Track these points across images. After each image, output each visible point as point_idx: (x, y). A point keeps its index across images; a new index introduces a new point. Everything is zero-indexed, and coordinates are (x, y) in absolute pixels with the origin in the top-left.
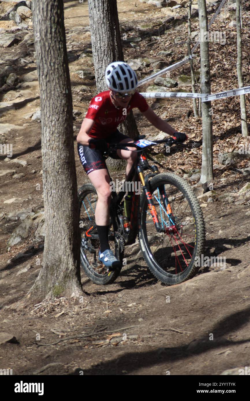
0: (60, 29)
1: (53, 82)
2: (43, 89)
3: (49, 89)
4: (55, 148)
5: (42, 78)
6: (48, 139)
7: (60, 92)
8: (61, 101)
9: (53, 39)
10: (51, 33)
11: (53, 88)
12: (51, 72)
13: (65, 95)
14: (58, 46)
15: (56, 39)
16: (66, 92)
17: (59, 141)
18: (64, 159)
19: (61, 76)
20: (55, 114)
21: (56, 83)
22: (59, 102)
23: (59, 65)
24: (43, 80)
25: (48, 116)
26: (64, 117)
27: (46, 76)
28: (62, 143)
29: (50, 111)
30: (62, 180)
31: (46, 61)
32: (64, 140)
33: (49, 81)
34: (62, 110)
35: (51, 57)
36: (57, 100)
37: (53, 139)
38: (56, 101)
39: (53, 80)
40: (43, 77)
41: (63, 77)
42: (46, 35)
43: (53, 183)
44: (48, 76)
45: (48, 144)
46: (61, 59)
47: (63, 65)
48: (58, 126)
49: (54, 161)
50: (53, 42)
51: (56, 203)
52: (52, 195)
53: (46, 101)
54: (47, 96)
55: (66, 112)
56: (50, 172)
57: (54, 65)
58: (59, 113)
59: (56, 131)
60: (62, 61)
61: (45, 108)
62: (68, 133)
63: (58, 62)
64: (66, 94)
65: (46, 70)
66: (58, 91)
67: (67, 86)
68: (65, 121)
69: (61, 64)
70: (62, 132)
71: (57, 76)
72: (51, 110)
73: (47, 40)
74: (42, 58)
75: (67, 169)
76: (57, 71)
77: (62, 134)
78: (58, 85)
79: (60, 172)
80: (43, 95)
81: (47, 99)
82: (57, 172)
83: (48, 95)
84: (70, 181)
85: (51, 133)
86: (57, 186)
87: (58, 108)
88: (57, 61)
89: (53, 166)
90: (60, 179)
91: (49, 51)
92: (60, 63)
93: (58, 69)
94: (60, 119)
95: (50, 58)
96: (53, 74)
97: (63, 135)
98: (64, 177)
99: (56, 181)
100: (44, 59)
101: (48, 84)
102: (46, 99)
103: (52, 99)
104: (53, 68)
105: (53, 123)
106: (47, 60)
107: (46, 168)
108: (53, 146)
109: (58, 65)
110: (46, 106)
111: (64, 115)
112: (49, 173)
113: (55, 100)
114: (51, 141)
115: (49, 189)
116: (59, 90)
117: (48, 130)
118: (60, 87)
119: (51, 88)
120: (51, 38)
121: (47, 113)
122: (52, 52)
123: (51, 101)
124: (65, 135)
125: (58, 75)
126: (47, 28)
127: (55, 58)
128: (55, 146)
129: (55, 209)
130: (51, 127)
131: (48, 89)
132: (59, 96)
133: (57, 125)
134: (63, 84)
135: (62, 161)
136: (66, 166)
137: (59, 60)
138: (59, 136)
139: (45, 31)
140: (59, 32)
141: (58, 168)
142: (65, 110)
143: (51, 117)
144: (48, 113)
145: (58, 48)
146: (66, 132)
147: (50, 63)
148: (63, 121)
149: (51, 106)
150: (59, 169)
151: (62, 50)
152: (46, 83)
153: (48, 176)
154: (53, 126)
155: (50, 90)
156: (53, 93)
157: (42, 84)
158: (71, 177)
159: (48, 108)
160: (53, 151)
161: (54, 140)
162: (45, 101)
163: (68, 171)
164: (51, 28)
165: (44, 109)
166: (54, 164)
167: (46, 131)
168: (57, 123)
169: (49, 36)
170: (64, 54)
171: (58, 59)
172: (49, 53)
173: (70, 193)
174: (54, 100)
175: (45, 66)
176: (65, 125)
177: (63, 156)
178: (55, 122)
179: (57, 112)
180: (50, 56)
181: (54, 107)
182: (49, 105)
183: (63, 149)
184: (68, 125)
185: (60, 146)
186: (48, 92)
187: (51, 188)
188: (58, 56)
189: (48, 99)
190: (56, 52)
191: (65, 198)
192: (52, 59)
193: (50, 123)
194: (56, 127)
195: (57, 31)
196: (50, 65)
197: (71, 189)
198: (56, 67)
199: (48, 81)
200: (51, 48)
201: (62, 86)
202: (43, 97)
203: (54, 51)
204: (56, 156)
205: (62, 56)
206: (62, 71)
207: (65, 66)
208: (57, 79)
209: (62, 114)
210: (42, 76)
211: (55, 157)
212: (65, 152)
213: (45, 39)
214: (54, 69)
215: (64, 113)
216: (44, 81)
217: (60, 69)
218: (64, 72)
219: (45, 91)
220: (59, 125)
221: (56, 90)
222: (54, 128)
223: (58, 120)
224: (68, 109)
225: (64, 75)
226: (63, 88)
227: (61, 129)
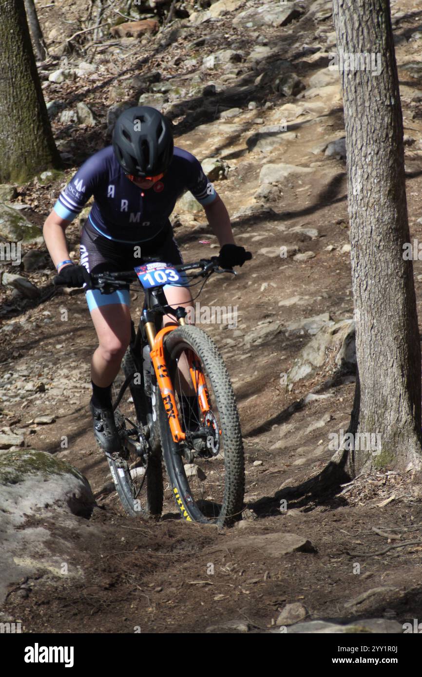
1: (367, 86)
2: (350, 99)
3: (360, 98)
4: (373, 204)
5: (348, 79)
6: (360, 187)
7: (380, 102)
8: (383, 119)
9: (367, 7)
11: (367, 97)
13: (389, 108)
14: (376, 21)
15: (372, 7)
16: (391, 102)
17: (379, 191)
18: (389, 223)
19: (382, 73)
20: (372, 142)
21: (372, 86)
22: (379, 121)
24: (349, 82)
25: (359, 147)
27: (355, 74)
28: (384, 195)
29: (362, 138)
30: (386, 262)
31: (354, 47)
32: (388, 189)
34: (384, 136)
35: (363, 39)
36: (375, 117)
37: (369, 187)
38: (373, 118)
39: (368, 82)
40: (350, 76)
41: (385, 76)
43: (369, 266)
44: (358, 74)
45: (361, 198)
46: (381, 42)
47: (385, 54)
48: (377, 165)
49: (372, 227)
50: (367, 12)
51: (376, 302)
52: (369, 288)
53: (355, 120)
54: (357, 110)
55: (392, 138)
56: (364, 247)
58: (378, 141)
59: (374, 174)
60: (384, 47)
61: (354, 132)
62: (395, 177)
63: (376, 48)
64: (390, 105)
66: (376, 101)
67: (393, 91)
68: (391, 155)
69: (382, 51)
70: (385, 174)
72: (365, 135)
73: (355, 9)
74: (347, 43)
75: (394, 241)
77: (385, 178)
78: (376, 91)
79: (381, 248)
80: (350, 110)
81: (357, 115)
82: (376, 246)
83: (359, 109)
84: (400, 262)
85: (366, 176)
86: (377, 272)
87: (377, 132)
88: (374, 47)
89: (369, 235)
90: (382, 259)
91: (361, 28)
92: (379, 51)
94: (381, 152)
95: (361, 42)
97: (387, 180)
98: (388, 256)
99: (376, 263)
100: (351, 44)
101: (359, 89)
102: (354, 115)
103: (367, 115)
105: (369, 158)
106: (357, 46)
107: (356, 239)
108: (369, 201)
110: (355, 129)
111: (387, 145)
112: (361, 249)
113: (372, 117)
114: (365, 192)
115: (363, 278)
116: (378, 99)
117: (359, 172)
118: (380, 93)
119: (363, 95)
120: (364, 6)
121: (357, 140)
122: (365, 31)
123: (364, 120)
124: (391, 181)
127: (370, 41)
128: (372, 200)
129: (374, 314)
130: (365, 167)
131: (358, 97)
132: (378, 110)
133: (375, 163)
134: (385, 89)
135: (385, 228)
136: (393, 237)
137: (378, 45)
138: (379, 182)
141: (379, 238)
142: (390, 135)
143: (364, 149)
144: (359, 142)
145: (376, 24)
146: (392, 173)
148: (386, 155)
149: (363, 129)
150: (380, 241)
151: (383, 26)
152: (355, 88)
153: (361, 255)
154: (369, 165)
155: (361, 100)
156: (367, 104)
157: (349, 89)
159: (359, 133)
160: (369, 209)
161: (371, 190)
162: (353, 120)
163: (397, 244)
165: (352, 134)
166: (371, 232)
167: (355, 174)
168: (375, 158)
170: (387, 34)
172: (360, 34)
173: (400, 284)
174: (369, 117)
176: (391, 162)
177: (386, 217)
178: (372, 158)
179: (374, 139)
180: (361, 38)
181: (369, 130)
182: (361, 126)
183: (386, 206)
184: (395, 161)
185: (382, 199)
186: (359, 104)
187: (366, 276)
188: (377, 37)
189: (360, 116)
190: (372, 30)
191: (392, 293)
192: (366, 44)
193: (363, 158)
194: (374, 166)
197: (402, 277)
199: (359, 84)
200: (363, 24)
201: (383, 92)
202: (350, 114)
203: (368, 29)
204: (375, 218)
205: (384, 38)
206: (383, 64)
207: (388, 54)
208: (374, 78)
209: (384, 142)
210: (348, 75)
211: (374, 221)
212: (390, 211)
213: (352, 8)
215: (388, 140)
216: (352, 83)
218: (387, 67)
219: (353, 102)
220: (379, 162)
221: (373, 99)
222: (370, 168)
223: (377, 153)
224: (395, 132)
225: (387, 73)
226: (386, 97)
227: (383, 169)
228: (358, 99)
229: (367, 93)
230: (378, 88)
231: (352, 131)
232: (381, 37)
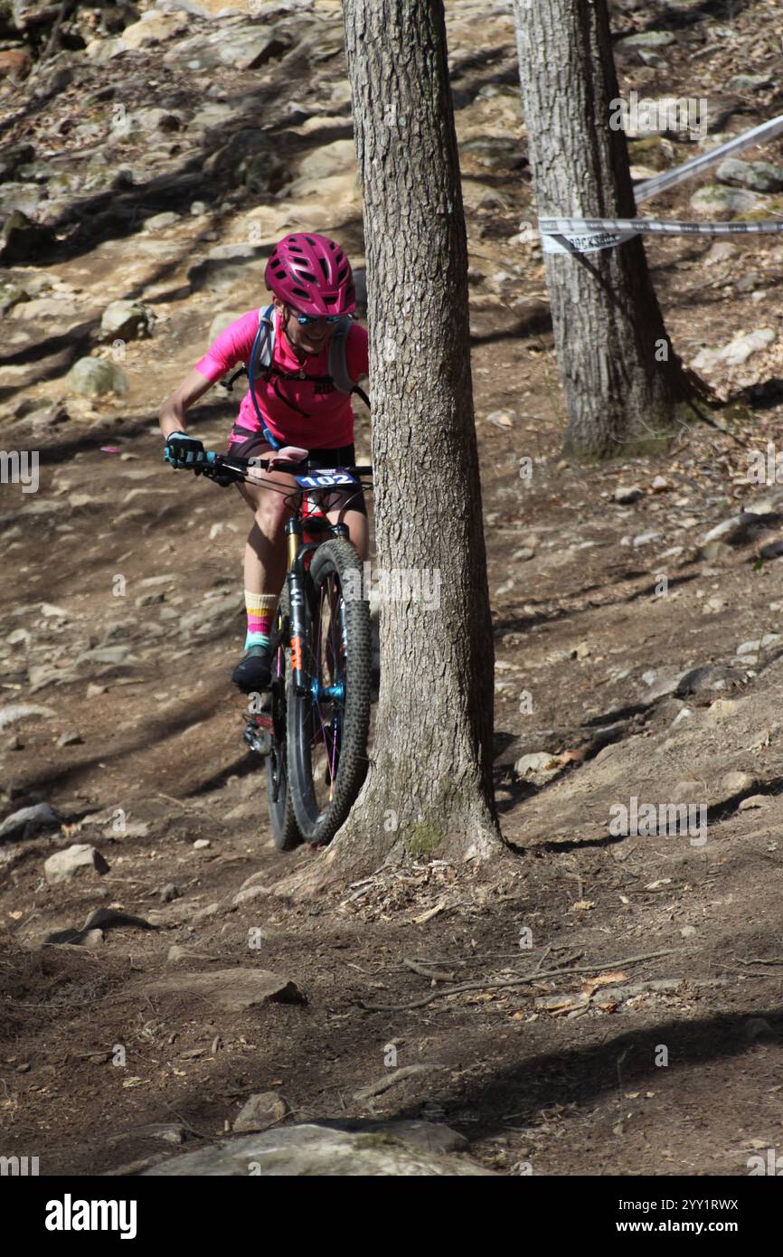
0: (427, 8)
1: (406, 179)
2: (375, 202)
3: (393, 200)
4: (413, 389)
5: (372, 166)
6: (390, 359)
7: (428, 208)
8: (432, 239)
9: (405, 40)
10: (399, 22)
11: (405, 199)
12: (399, 146)
13: (443, 220)
14: (421, 65)
15: (415, 41)
16: (446, 209)
17: (424, 366)
18: (440, 422)
19: (431, 158)
20: (412, 279)
21: (414, 180)
22: (425, 242)
23: (425, 125)
24: (373, 172)
25: (391, 288)
26: (440, 289)
27: (384, 158)
28: (433, 373)
29: (395, 270)
30: (435, 490)
31: (382, 110)
32: (440, 362)
33: (393, 176)
34: (434, 268)
35: (399, 97)
36: (419, 236)
37: (406, 359)
38: (416, 237)
39: (406, 173)
40: (375, 162)
41: (437, 162)
42: (383, 30)
43: (404, 498)
44: (389, 158)
45: (392, 376)
46: (429, 103)
47: (436, 126)
48: (420, 319)
49: (411, 428)
50: (407, 50)
51: (417, 562)
52: (403, 537)
53: (383, 239)
54: (386, 221)
55: (448, 272)
56: (397, 464)
57: (408, 125)
58: (423, 278)
59: (416, 334)
60: (435, 111)
61: (381, 261)
62: (451, 341)
63: (421, 114)
64: (445, 215)
65: (383, 141)
66: (420, 206)
67: (451, 191)
68: (445, 303)
69: (431, 120)
70: (435, 336)
71: (417, 160)
72: (400, 267)
73: (386, 43)
74: (371, 103)
75: (449, 454)
76: (419, 145)
77: (434, 342)
78: (421, 188)
79: (427, 465)
80: (375, 221)
81: (387, 231)
82: (417, 463)
83: (391, 220)
84: (458, 493)
85: (401, 339)
86: (419, 508)
87: (421, 261)
88: (418, 111)
89: (406, 444)
90: (428, 485)
91: (394, 78)
92: (427, 118)
93: (420, 135)
94: (427, 297)
96: (405, 154)
97: (437, 347)
98: (439, 480)
99: (417, 492)
100: (376, 105)
101: (390, 184)
102: (382, 231)
103: (404, 232)
104: (405, 135)
105: (407, 306)
106: (387, 108)
107: (382, 451)
108: (406, 382)
109: (421, 123)
110: (382, 254)
111: (439, 284)
112: (392, 468)
113: (413, 234)
114: (399, 367)
115: (394, 519)
116: (425, 203)
117: (390, 331)
118: (427, 192)
119: (398, 196)
120: (400, 39)
121: (385, 275)
122: (403, 82)
123: (399, 240)
124: (445, 348)
125: (421, 155)
126: (385, 6)
127: (411, 101)
128: (411, 382)
130: (400, 322)
131: (390, 199)
132: (424, 222)
133: (418, 316)
134: (436, 185)
135: (434, 431)
136: (448, 446)
137: (424, 108)
138: (424, 350)
139: (381, 15)
140: (425, 17)
141: (422, 450)
142: (445, 268)
143: (398, 290)
144: (389, 278)
145: (421, 70)
146: (446, 335)
148: (437, 303)
149: (398, 256)
150: (425, 453)
151: (434, 75)
152: (384, 182)
153: (391, 478)
154: (407, 318)
155: (395, 204)
156: (404, 212)
157: (372, 184)
158: (462, 479)
159: (390, 261)
160: (406, 397)
161: (410, 364)
162: (379, 239)
163: (455, 461)
164: (400, 5)
165: (377, 263)
166: (410, 438)
167: (383, 336)
168: (418, 307)
169: (393, 31)
170: (440, 88)
171: (420, 106)
172: (394, 87)
173: (459, 531)
174: (409, 234)
175: (381, 127)
176: (445, 315)
177: (436, 412)
178: (412, 306)
179: (417, 273)
180: (395, 94)
181: (408, 257)
182: (394, 250)
183: (436, 392)
184: (452, 314)
185: (429, 380)
186: (391, 211)
187: (400, 515)
188: (423, 94)
189: (391, 232)
190: (415, 82)
191: (445, 547)
192: (404, 105)
193: (397, 307)
194: (416, 322)
195: (419, 15)
197: (462, 518)
198: (416, 129)
199: (391, 176)
200: (399, 70)
201: (434, 190)
202: (375, 228)
203: (408, 79)
204: (416, 413)
205: (435, 96)
206: (433, 142)
207: (442, 125)
209: (433, 279)
210: (372, 159)
211: (413, 416)
212: (444, 401)
213: (379, 41)
214: (410, 137)
215: (441, 275)
216: (378, 174)
217: (426, 137)
218: (440, 146)
219: (380, 207)
220: (425, 314)
221: (416, 203)
222: (409, 324)
223: (422, 299)
224: (452, 263)
225: (441, 157)
226: (438, 199)
227: (431, 327)
228: (389, 202)
229: (405, 193)
230: (424, 184)
231: (378, 259)
232: (431, 95)
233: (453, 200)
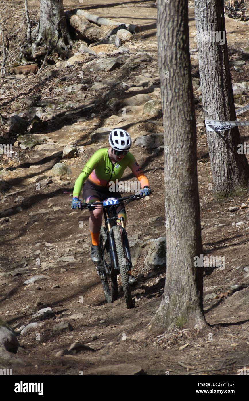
0: (185, 55)
1: (177, 109)
2: (168, 116)
3: (173, 116)
4: (179, 176)
5: (167, 105)
6: (171, 166)
7: (184, 118)
8: (186, 128)
9: (178, 65)
10: (176, 59)
11: (177, 115)
12: (175, 98)
13: (189, 122)
14: (183, 73)
15: (181, 65)
16: (190, 119)
17: (183, 169)
18: (187, 187)
19: (185, 102)
20: (179, 141)
21: (180, 109)
22: (183, 129)
23: (184, 92)
24: (167, 107)
25: (172, 143)
26: (188, 144)
27: (171, 102)
28: (185, 171)
29: (174, 138)
30: (186, 209)
31: (170, 87)
32: (188, 168)
33: (173, 108)
34: (186, 137)
35: (176, 83)
36: (182, 127)
37: (177, 166)
38: (180, 128)
39: (177, 107)
40: (168, 103)
41: (187, 104)
42: (171, 61)
43: (175, 211)
44: (172, 102)
45: (172, 172)
46: (185, 85)
47: (187, 92)
48: (181, 154)
49: (178, 189)
50: (178, 68)
51: (179, 232)
52: (175, 224)
53: (170, 128)
54: (171, 123)
55: (191, 138)
57: (179, 92)
58: (183, 141)
59: (180, 159)
60: (187, 88)
61: (169, 135)
62: (191, 161)
63: (183, 88)
64: (190, 120)
65: (170, 97)
66: (182, 118)
67: (192, 113)
68: (189, 149)
69: (186, 90)
70: (186, 159)
71: (181, 103)
72: (175, 137)
73: (172, 66)
74: (167, 85)
75: (190, 197)
76: (182, 98)
77: (186, 161)
78: (182, 112)
79: (183, 201)
80: (167, 122)
81: (171, 126)
82: (180, 200)
83: (173, 122)
84: (193, 210)
85: (175, 160)
86: (180, 215)
87: (182, 135)
88: (182, 87)
89: (176, 194)
90: (183, 207)
91: (174, 77)
92: (184, 90)
93: (182, 95)
94: (184, 147)
95: (174, 84)
96: (177, 101)
97: (187, 163)
98: (187, 206)
99: (180, 209)
100: (168, 86)
101: (173, 111)
102: (170, 126)
103: (177, 126)
104: (177, 95)
105: (177, 150)
106: (172, 86)
107: (169, 196)
108: (176, 174)
109: (183, 91)
110: (170, 133)
111: (188, 143)
112: (172, 201)
113: (179, 126)
114: (174, 169)
115: (172, 218)
116: (183, 117)
117: (172, 158)
118: (184, 113)
119: (175, 114)
120: (176, 64)
121: (170, 140)
122: (177, 78)
123: (175, 128)
124: (189, 164)
125: (182, 101)
126: (172, 54)
127: (180, 84)
128: (178, 174)
129: (178, 238)
130: (175, 155)
131: (172, 115)
132: (183, 123)
134: (187, 111)
135: (185, 189)
136: (190, 195)
137: (184, 86)
138: (183, 164)
139: (170, 57)
140: (184, 58)
141: (181, 196)
142: (189, 137)
143: (174, 144)
144: (172, 141)
145: (183, 75)
146: (190, 159)
147: (175, 90)
148: (187, 148)
149: (175, 133)
150: (182, 197)
151: (187, 76)
152: (170, 110)
153: (171, 205)
154: (177, 154)
155: (174, 117)
156: (177, 119)
157: (167, 111)
158: (194, 205)
159: (172, 135)
160: (176, 179)
161: (178, 168)
162: (168, 128)
163: (192, 199)
164: (176, 54)
166: (177, 192)
167: (169, 159)
168: (181, 150)
169: (174, 62)
170: (189, 80)
172: (174, 80)
173: (193, 222)
174: (178, 127)
175: (170, 92)
176: (189, 153)
177: (186, 184)
178: (179, 150)
179: (181, 139)
180: (174, 82)
181: (178, 134)
182: (173, 132)
183: (186, 177)
184: (192, 152)
185: (184, 173)
186: (172, 119)
187: (174, 217)
188: (183, 82)
189: (172, 126)
190: (181, 78)
191: (188, 227)
192: (177, 85)
193: (174, 150)
194: (180, 155)
195: (182, 57)
196: (175, 91)
197: (194, 218)
198: (181, 93)
200: (176, 74)
201: (186, 113)
202: (167, 124)
203: (179, 77)
204: (180, 184)
205: (187, 83)
206: (186, 97)
207: (189, 92)
208: (181, 105)
209: (186, 141)
210: (166, 102)
212: (189, 180)
213: (170, 65)
214: (179, 96)
215: (188, 140)
216: (169, 107)
217: (184, 96)
218: (189, 99)
219: (169, 118)
220: (183, 152)
221: (180, 117)
223: (182, 147)
224: (192, 136)
225: (189, 102)
226: (187, 115)
227: (185, 156)
228: (172, 116)
229: (177, 113)
230: (183, 111)
231: (168, 135)
232: (186, 82)
233: (192, 115)
